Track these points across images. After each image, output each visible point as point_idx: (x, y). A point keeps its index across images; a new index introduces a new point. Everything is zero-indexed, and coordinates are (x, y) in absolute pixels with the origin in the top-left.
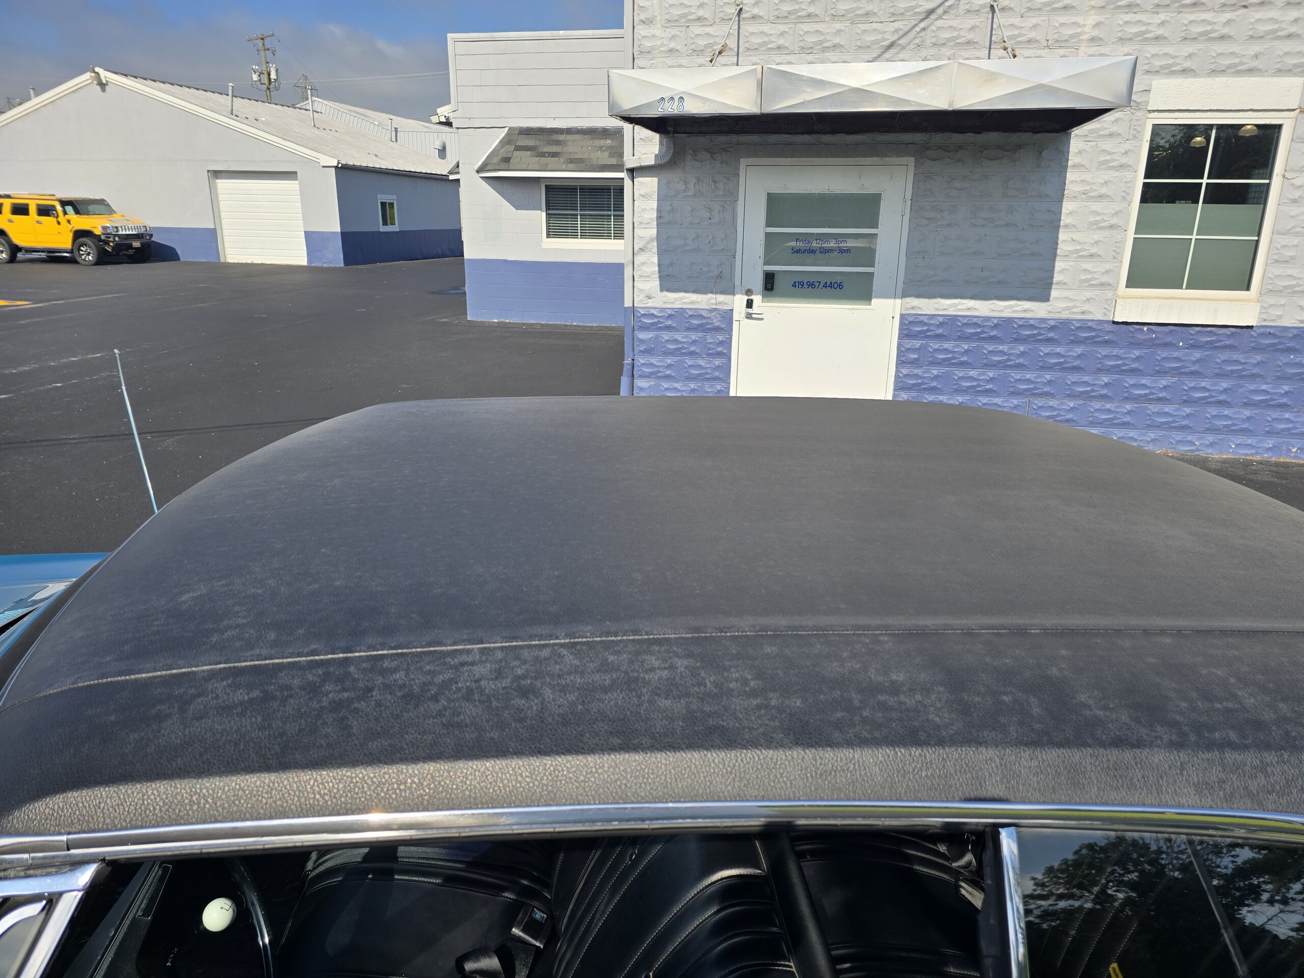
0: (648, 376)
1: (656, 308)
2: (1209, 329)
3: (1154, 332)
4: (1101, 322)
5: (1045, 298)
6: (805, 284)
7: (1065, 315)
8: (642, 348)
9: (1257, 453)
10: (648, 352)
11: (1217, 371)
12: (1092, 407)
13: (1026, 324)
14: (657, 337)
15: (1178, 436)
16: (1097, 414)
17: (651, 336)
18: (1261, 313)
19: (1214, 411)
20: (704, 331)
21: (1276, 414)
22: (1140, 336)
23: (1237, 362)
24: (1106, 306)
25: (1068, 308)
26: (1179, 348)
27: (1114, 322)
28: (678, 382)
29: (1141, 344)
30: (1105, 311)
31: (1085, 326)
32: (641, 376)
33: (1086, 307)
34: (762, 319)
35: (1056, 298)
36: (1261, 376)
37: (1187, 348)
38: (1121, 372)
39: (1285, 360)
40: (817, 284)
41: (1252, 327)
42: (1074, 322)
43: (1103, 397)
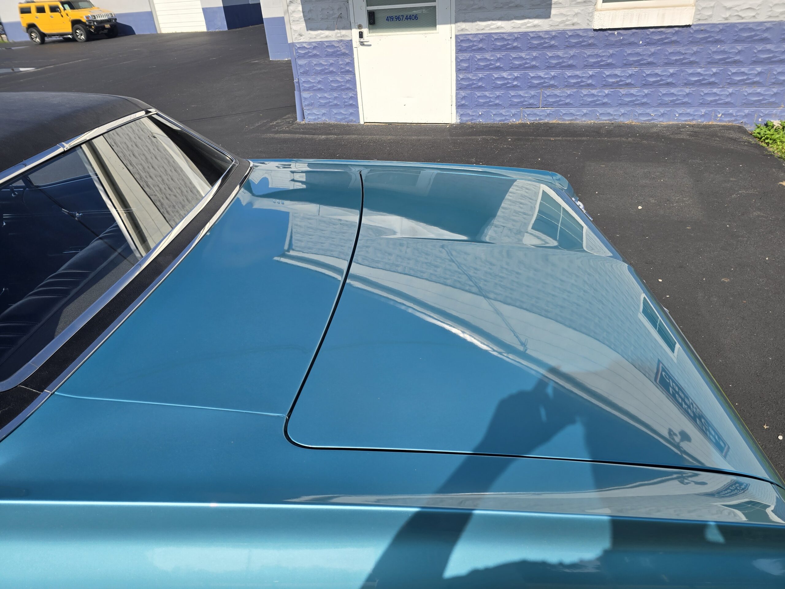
0: (308, 90)
1: (306, 42)
2: (659, 30)
3: (621, 35)
4: (586, 30)
5: (547, 16)
6: (394, 18)
7: (561, 27)
8: (301, 71)
9: (693, 120)
10: (305, 73)
11: (666, 61)
12: (582, 93)
13: (538, 36)
14: (309, 63)
15: (640, 110)
16: (585, 98)
17: (306, 62)
18: (696, 14)
19: (663, 90)
20: (336, 56)
21: (706, 90)
22: (612, 39)
23: (680, 53)
24: (589, 18)
25: (563, 22)
26: (639, 45)
27: (595, 30)
28: (326, 92)
29: (613, 45)
30: (588, 22)
31: (576, 34)
32: (304, 90)
33: (575, 20)
34: (370, 45)
35: (555, 15)
36: (696, 63)
37: (645, 45)
38: (601, 67)
39: (714, 49)
40: (401, 17)
41: (689, 26)
42: (567, 32)
43: (589, 85)
